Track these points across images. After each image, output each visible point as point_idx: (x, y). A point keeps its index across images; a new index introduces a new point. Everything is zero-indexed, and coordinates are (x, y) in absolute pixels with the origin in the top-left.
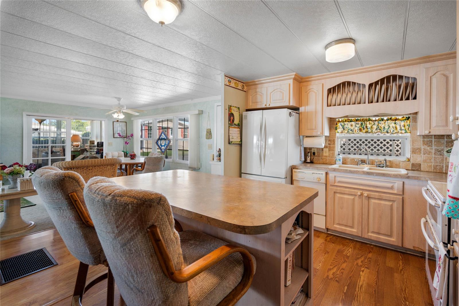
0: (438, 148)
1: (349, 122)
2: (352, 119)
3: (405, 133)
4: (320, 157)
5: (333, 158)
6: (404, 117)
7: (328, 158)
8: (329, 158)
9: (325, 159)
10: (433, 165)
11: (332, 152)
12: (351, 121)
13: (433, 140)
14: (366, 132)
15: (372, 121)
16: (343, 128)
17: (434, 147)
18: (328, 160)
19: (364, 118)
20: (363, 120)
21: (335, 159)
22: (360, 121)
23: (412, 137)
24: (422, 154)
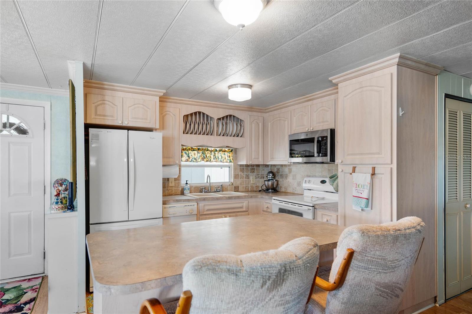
0: (247, 174)
1: (192, 150)
2: (196, 148)
3: (230, 162)
4: (166, 188)
5: (179, 187)
6: (229, 149)
7: (174, 188)
9: (171, 189)
10: (245, 186)
12: (194, 150)
13: (245, 168)
14: (207, 161)
15: (209, 151)
16: (189, 157)
17: (245, 173)
18: (173, 191)
19: (203, 148)
20: (203, 150)
21: (180, 189)
22: (201, 150)
23: (234, 166)
24: (240, 178)
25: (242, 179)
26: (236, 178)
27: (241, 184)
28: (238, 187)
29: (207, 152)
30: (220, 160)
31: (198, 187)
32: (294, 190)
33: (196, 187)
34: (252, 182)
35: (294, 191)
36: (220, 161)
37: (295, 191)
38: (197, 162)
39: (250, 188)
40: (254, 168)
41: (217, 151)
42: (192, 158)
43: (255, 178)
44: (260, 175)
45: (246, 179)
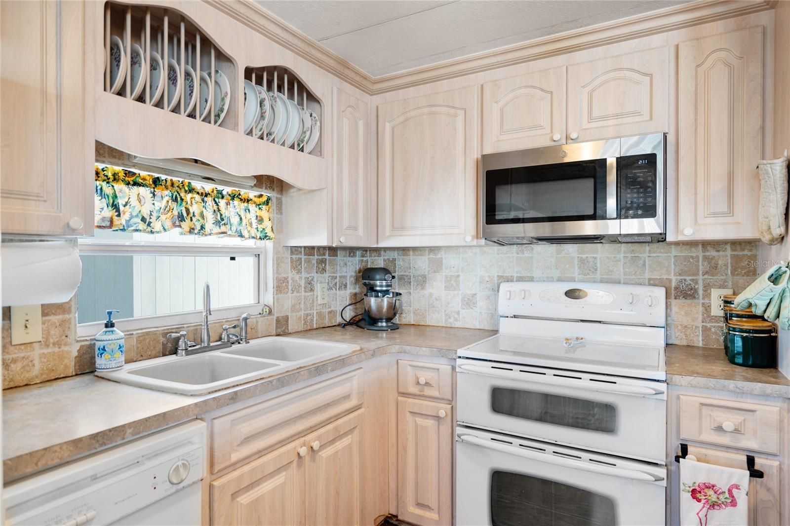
0: (308, 276)
1: (128, 184)
2: (143, 174)
3: (262, 238)
5: (66, 348)
6: (261, 196)
7: (38, 351)
8: (46, 351)
9: (22, 354)
10: (303, 315)
11: (60, 317)
12: (136, 184)
13: (303, 257)
14: (191, 230)
15: (198, 193)
16: (115, 207)
17: (304, 275)
18: (36, 362)
19: (175, 179)
20: (172, 185)
21: (74, 350)
22: (167, 188)
23: (276, 251)
24: (290, 291)
25: (295, 294)
26: (281, 292)
27: (294, 309)
28: (286, 319)
29: (189, 196)
30: (234, 228)
31: (155, 333)
32: (450, 318)
33: (148, 333)
34: (320, 301)
35: (452, 320)
36: (236, 231)
37: (456, 320)
38: (152, 232)
39: (315, 319)
40: (326, 259)
41: (223, 197)
42: (132, 217)
43: (328, 290)
44: (337, 280)
45: (305, 292)
